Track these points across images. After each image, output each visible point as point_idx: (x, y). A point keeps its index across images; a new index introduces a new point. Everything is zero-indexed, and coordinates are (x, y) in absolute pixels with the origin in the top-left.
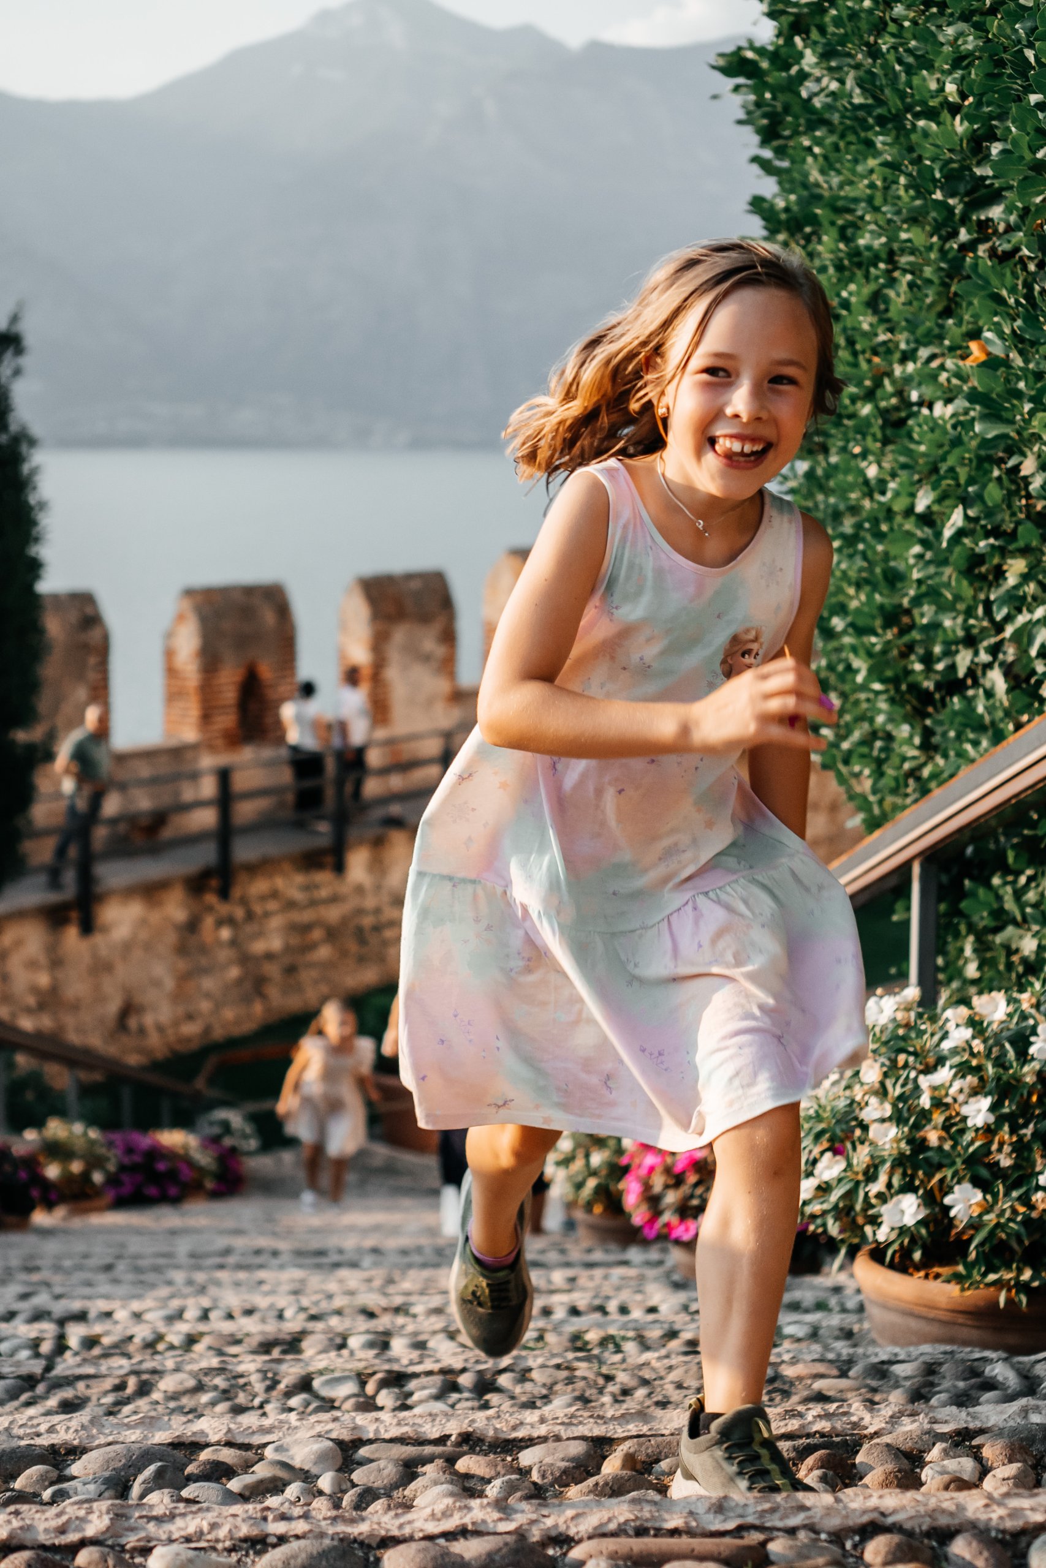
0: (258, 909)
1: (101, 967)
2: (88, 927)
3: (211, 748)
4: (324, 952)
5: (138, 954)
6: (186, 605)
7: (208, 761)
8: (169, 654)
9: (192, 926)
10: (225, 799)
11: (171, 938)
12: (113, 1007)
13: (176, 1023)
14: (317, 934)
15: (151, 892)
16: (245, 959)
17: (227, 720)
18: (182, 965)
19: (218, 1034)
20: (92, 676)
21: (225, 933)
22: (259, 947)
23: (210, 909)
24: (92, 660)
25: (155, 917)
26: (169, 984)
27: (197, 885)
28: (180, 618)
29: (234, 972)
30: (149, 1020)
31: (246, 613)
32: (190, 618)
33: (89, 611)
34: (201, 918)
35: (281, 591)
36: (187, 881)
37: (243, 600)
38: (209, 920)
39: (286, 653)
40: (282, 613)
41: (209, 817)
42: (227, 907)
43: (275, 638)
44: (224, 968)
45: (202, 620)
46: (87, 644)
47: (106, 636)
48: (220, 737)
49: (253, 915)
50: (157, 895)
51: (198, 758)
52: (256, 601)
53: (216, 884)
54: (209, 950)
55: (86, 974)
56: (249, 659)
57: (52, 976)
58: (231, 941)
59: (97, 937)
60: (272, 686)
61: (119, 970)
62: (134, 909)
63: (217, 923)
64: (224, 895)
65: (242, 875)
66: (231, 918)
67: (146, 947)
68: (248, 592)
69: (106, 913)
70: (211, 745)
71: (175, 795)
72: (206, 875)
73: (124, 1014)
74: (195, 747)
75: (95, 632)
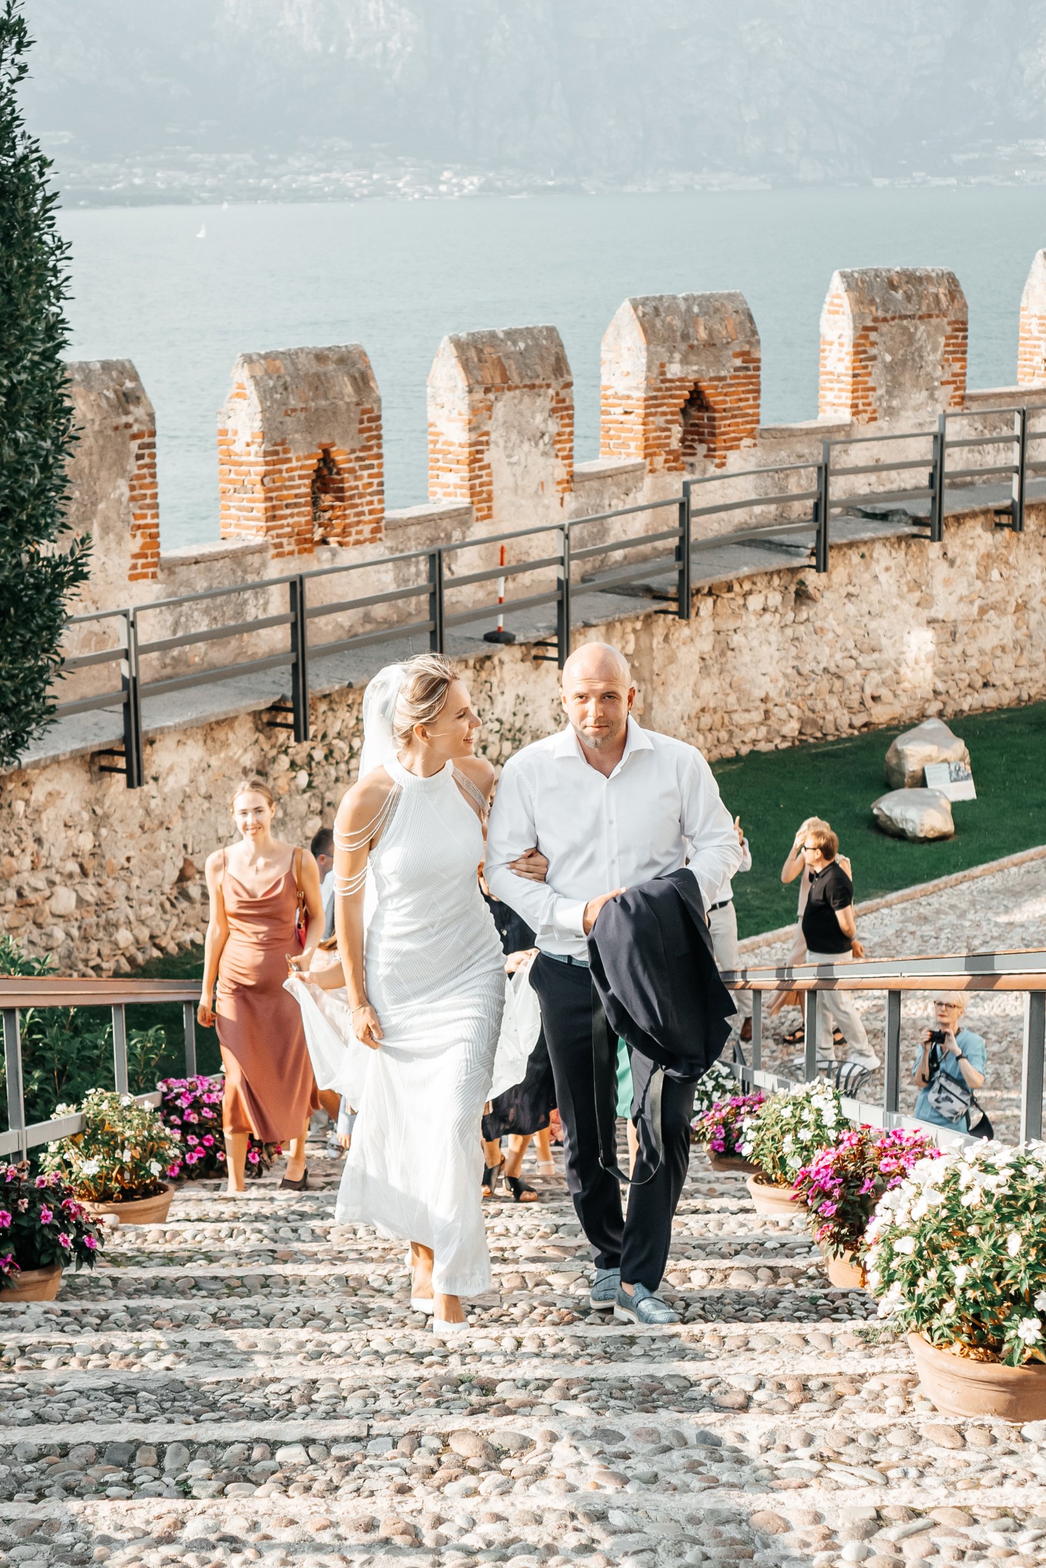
0: (341, 745)
2: (135, 777)
3: (281, 551)
6: (245, 376)
7: (275, 569)
8: (225, 435)
9: (264, 770)
10: (299, 615)
12: (172, 873)
15: (212, 729)
17: (299, 516)
20: (133, 466)
21: (303, 778)
23: (284, 748)
24: (135, 446)
25: (217, 760)
27: (267, 720)
28: (240, 392)
31: (319, 384)
32: (251, 389)
33: (129, 384)
34: (274, 760)
35: (363, 354)
36: (256, 715)
37: (315, 368)
38: (284, 761)
39: (370, 429)
40: (363, 381)
41: (279, 637)
42: (307, 744)
43: (355, 415)
44: (303, 820)
45: (265, 394)
46: (128, 426)
47: (152, 417)
48: (289, 536)
49: (336, 754)
50: (220, 734)
51: (264, 564)
52: (331, 367)
53: (290, 718)
54: (286, 798)
55: (138, 831)
56: (325, 440)
57: (96, 834)
58: (310, 785)
59: (149, 788)
60: (352, 471)
61: (177, 825)
62: (194, 751)
63: (293, 765)
64: (300, 732)
65: (323, 707)
66: (310, 757)
67: (209, 797)
68: (320, 357)
69: (158, 759)
70: (279, 545)
71: (239, 614)
72: (276, 708)
73: (183, 877)
74: (261, 550)
75: (138, 412)
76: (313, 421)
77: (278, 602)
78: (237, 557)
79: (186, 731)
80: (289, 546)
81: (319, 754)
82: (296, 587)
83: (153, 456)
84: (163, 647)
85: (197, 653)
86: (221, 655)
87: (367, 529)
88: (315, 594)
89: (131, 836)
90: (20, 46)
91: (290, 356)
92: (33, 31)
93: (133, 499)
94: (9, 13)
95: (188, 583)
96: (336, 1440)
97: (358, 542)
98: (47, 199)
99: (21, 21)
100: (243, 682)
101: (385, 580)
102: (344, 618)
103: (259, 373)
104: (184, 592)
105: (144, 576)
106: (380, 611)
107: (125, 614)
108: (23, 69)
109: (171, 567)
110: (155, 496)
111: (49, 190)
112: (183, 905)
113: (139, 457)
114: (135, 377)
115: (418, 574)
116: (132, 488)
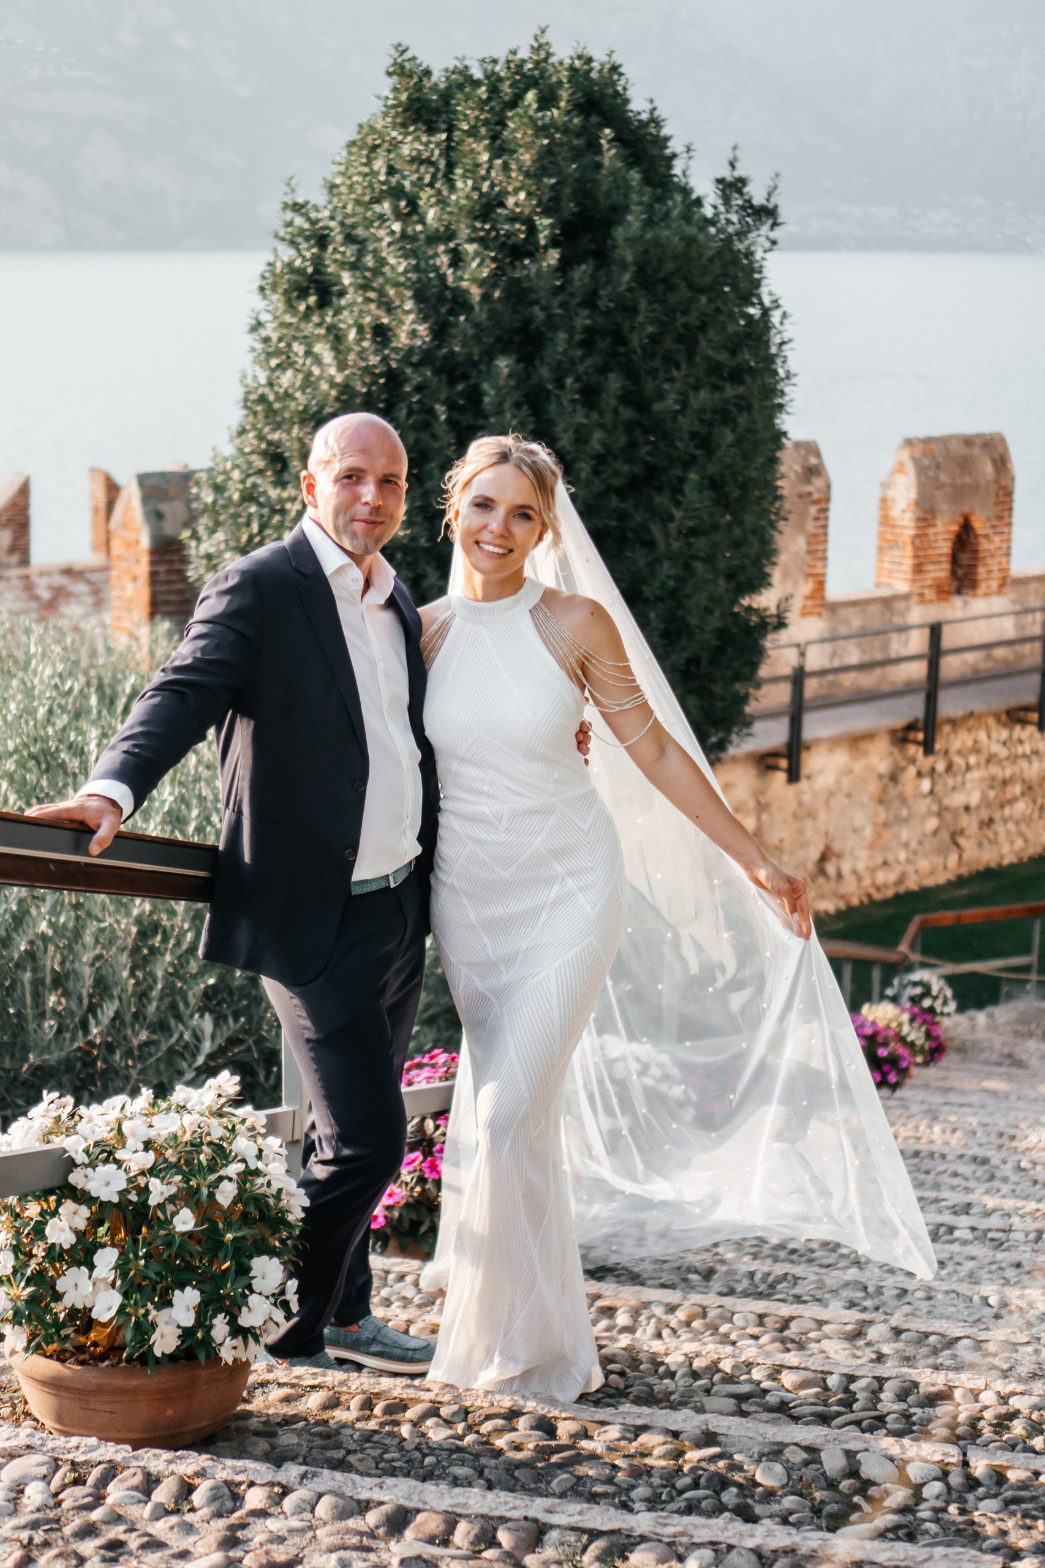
0: (959, 761)
1: (804, 813)
2: (794, 775)
3: (922, 599)
4: (1021, 807)
5: (839, 801)
6: (905, 455)
7: (918, 614)
8: (885, 503)
9: (894, 777)
10: (935, 653)
11: (873, 787)
12: (814, 854)
13: (873, 871)
14: (1017, 789)
15: (856, 741)
16: (942, 811)
17: (940, 571)
18: (882, 815)
19: (912, 884)
20: (811, 526)
21: (926, 785)
22: (957, 800)
23: (913, 761)
24: (813, 510)
25: (858, 767)
26: (868, 831)
27: (901, 737)
28: (900, 469)
29: (932, 823)
30: (846, 867)
31: (965, 464)
32: (910, 467)
33: (813, 461)
34: (903, 769)
35: (1003, 441)
36: (893, 733)
37: (963, 450)
38: (912, 771)
39: (1004, 503)
40: (1002, 463)
41: (918, 670)
42: (931, 760)
43: (993, 489)
44: (923, 819)
45: (921, 470)
46: (810, 494)
47: (828, 487)
48: (930, 587)
49: (955, 768)
50: (863, 745)
51: (908, 609)
52: (976, 450)
53: (920, 736)
54: (910, 800)
55: (790, 818)
56: (966, 509)
57: (759, 819)
58: (932, 792)
59: (803, 784)
60: (986, 536)
61: (822, 816)
62: (840, 758)
63: (919, 774)
64: (928, 747)
65: (947, 729)
66: (933, 770)
67: (849, 795)
68: (968, 441)
69: (814, 762)
70: (921, 595)
71: (885, 647)
72: (911, 727)
73: (824, 858)
74: (906, 597)
75: (818, 482)
76: (959, 493)
77: (918, 641)
78: (887, 602)
79: (835, 742)
80: (930, 594)
81: (941, 767)
82: (935, 631)
83: (826, 518)
84: (822, 673)
85: (848, 680)
86: (866, 680)
87: (994, 584)
88: (949, 639)
89: (785, 822)
90: (775, 225)
91: (944, 440)
92: (783, 214)
93: (809, 552)
94: (768, 200)
95: (846, 622)
96: (989, 1230)
97: (987, 595)
98: (783, 343)
99: (776, 207)
100: (884, 704)
101: (1007, 628)
102: (970, 657)
103: (918, 453)
104: (843, 630)
105: (811, 614)
106: (1000, 652)
107: (798, 645)
108: (774, 242)
109: (833, 608)
110: (825, 551)
111: (786, 336)
112: (821, 880)
113: (816, 519)
114: (817, 454)
115: (1034, 622)
116: (809, 543)
